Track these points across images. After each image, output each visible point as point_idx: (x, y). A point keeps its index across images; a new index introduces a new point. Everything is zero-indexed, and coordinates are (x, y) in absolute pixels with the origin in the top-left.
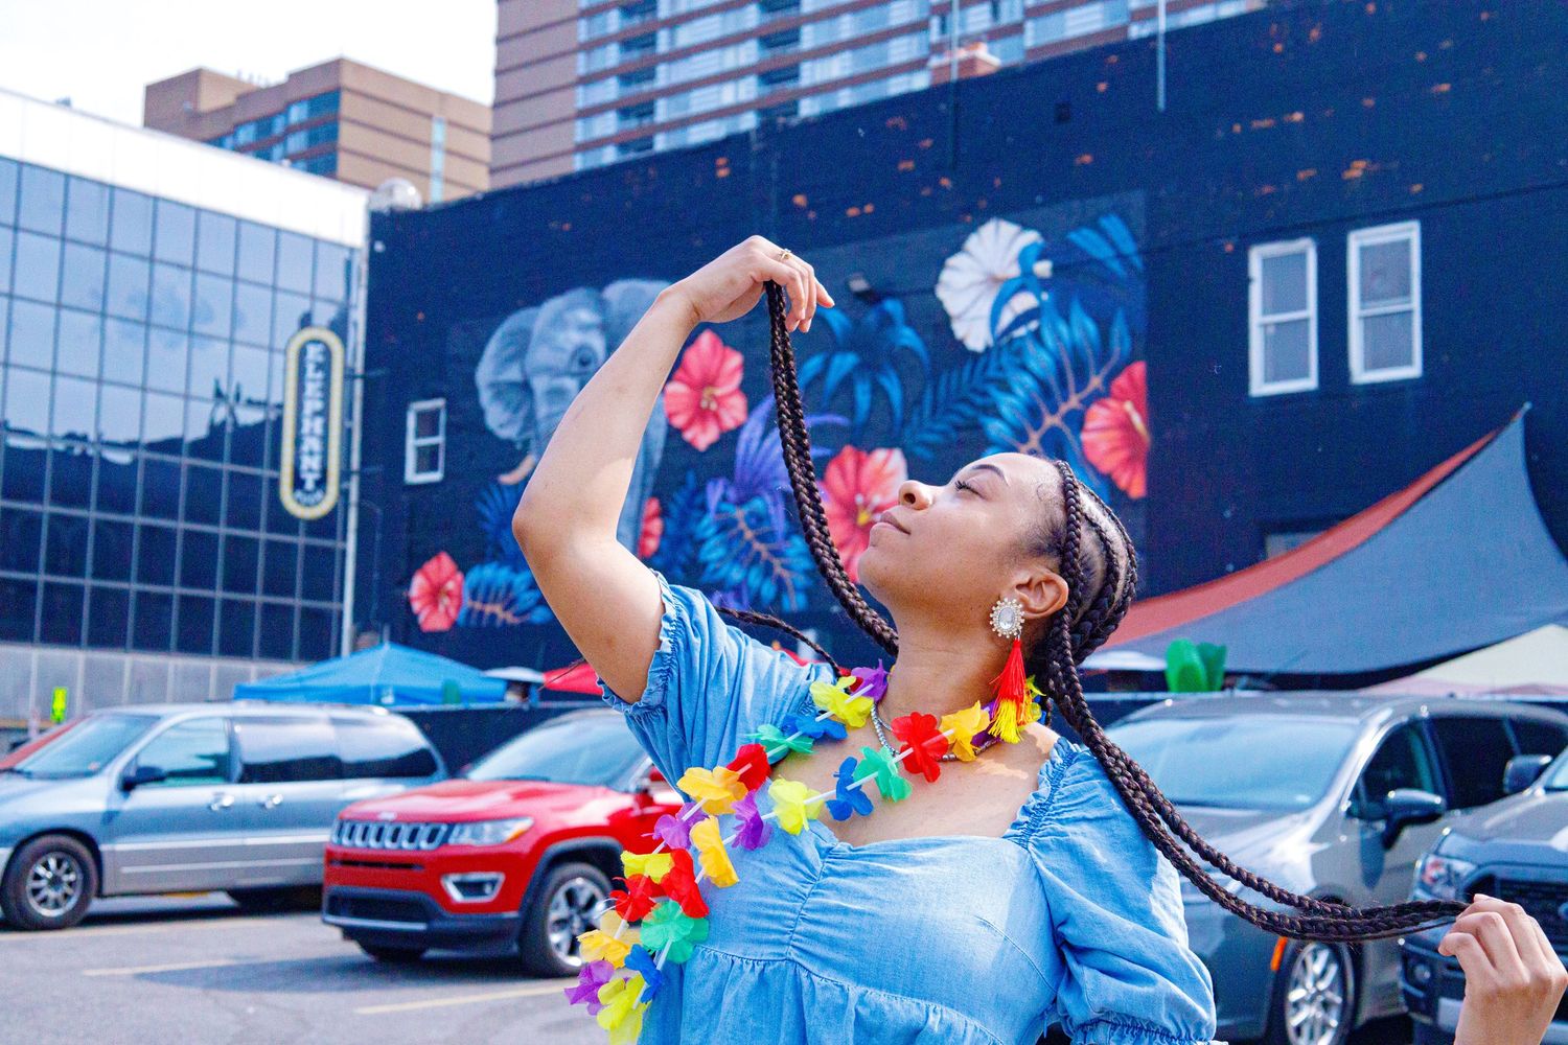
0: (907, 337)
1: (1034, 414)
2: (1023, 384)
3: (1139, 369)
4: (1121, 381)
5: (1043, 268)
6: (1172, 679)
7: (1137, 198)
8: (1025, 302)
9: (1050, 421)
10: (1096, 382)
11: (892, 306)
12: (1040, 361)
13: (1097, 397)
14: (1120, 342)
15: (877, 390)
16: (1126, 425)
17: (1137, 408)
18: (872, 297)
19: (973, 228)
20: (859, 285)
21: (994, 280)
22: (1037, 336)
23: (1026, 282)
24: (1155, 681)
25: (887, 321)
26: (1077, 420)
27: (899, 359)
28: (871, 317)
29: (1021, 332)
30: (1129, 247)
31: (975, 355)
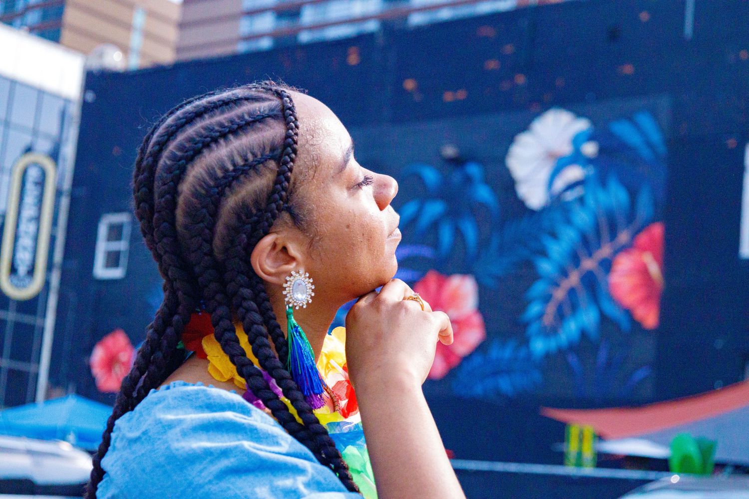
0: (483, 193)
1: (575, 259)
2: (569, 236)
3: (657, 230)
4: (643, 238)
5: (590, 149)
6: (675, 463)
7: (664, 102)
8: (574, 173)
9: (588, 264)
10: (624, 237)
11: (474, 170)
12: (583, 218)
13: (624, 249)
14: (645, 207)
15: (458, 233)
16: (644, 271)
17: (656, 258)
18: (458, 162)
19: (539, 114)
20: (450, 151)
21: (551, 155)
22: (581, 200)
23: (576, 158)
24: (661, 465)
25: (468, 180)
26: (607, 265)
27: (477, 210)
28: (456, 177)
29: (570, 196)
30: (656, 137)
31: (532, 212)
